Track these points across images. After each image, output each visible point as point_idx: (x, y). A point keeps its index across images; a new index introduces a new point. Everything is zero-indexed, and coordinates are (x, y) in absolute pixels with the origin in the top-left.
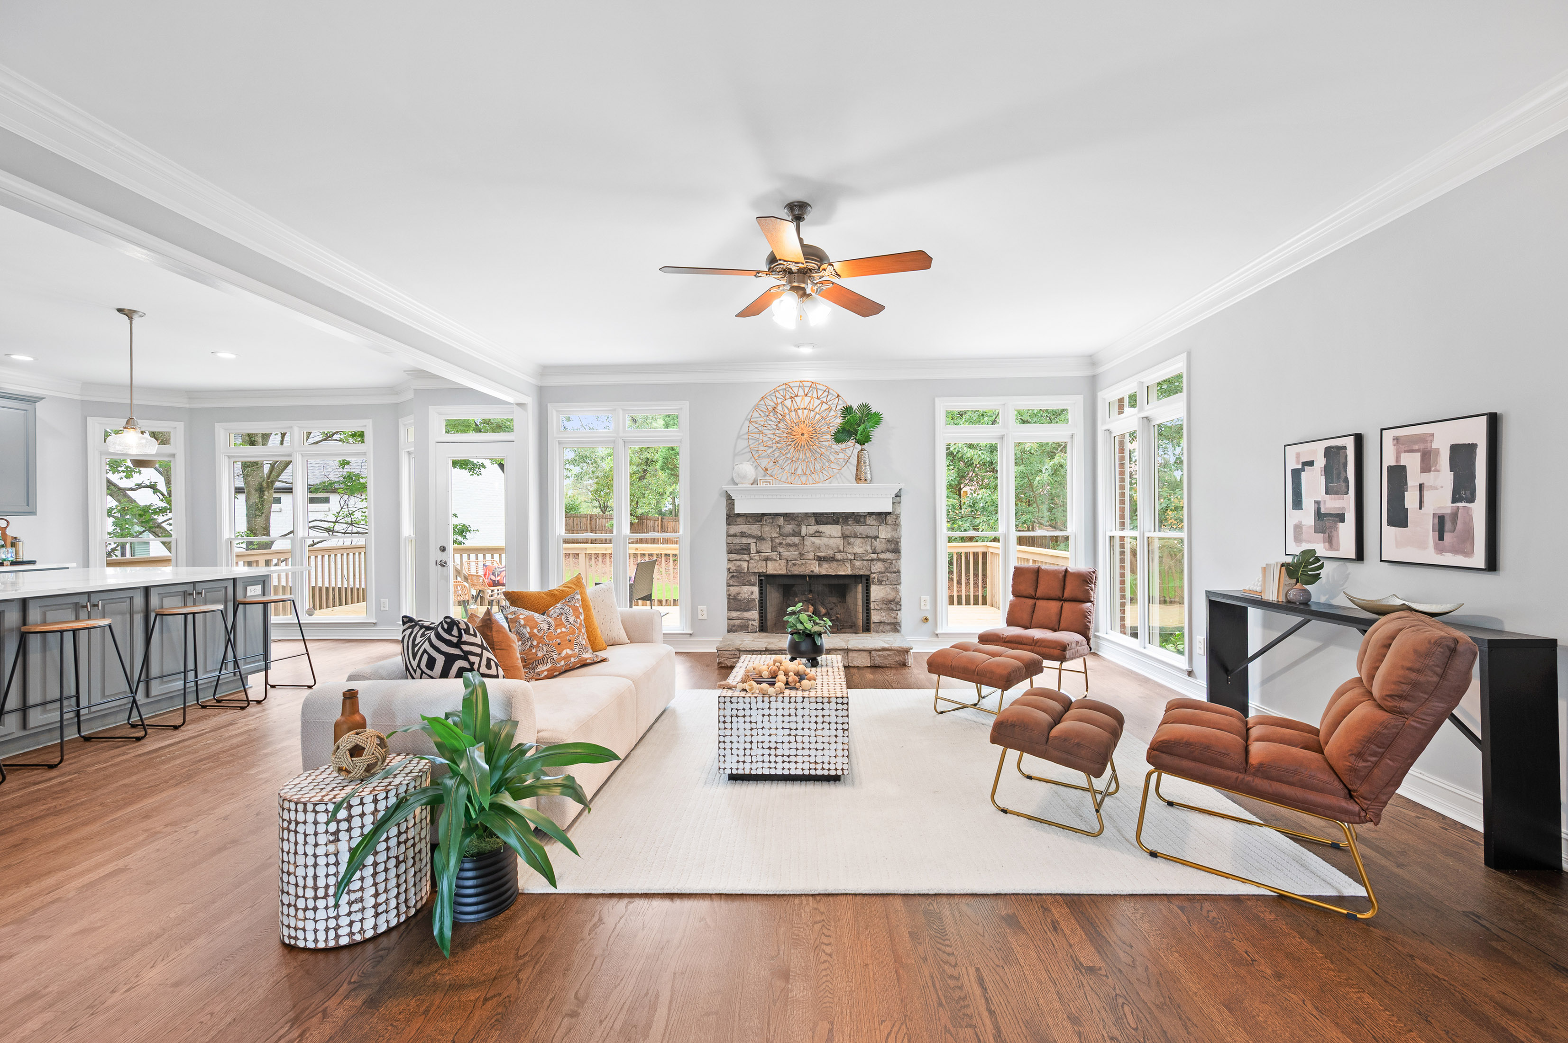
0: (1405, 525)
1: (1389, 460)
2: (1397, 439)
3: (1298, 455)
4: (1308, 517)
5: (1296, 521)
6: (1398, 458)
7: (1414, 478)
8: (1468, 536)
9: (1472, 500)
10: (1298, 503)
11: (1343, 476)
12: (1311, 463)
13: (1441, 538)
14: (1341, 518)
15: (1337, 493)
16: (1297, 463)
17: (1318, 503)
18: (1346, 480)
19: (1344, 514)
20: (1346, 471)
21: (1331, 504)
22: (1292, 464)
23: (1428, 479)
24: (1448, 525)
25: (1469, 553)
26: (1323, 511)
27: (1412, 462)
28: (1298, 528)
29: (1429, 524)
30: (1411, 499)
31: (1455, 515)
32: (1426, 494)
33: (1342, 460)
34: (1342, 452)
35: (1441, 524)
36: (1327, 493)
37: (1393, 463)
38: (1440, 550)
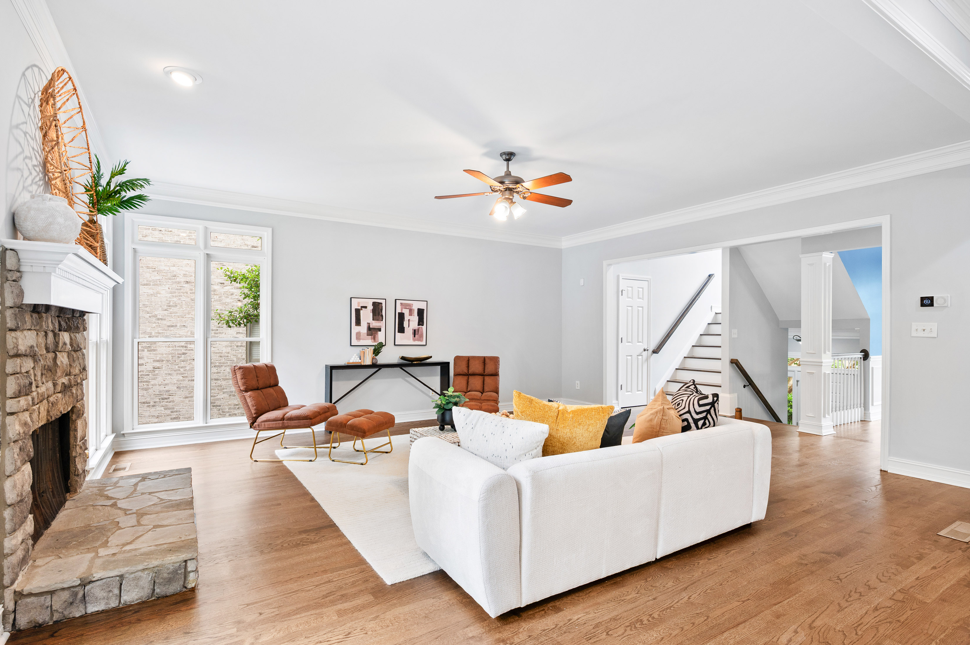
0: (404, 332)
1: (399, 310)
2: (401, 304)
3: (359, 303)
4: (363, 329)
5: (357, 331)
6: (402, 310)
7: (407, 317)
8: (422, 336)
9: (423, 325)
10: (358, 323)
11: (381, 314)
12: (366, 307)
13: (415, 336)
14: (380, 330)
15: (378, 320)
16: (358, 306)
17: (369, 324)
18: (382, 316)
19: (381, 329)
20: (382, 312)
21: (375, 324)
22: (355, 306)
23: (411, 318)
24: (416, 333)
25: (422, 341)
26: (371, 327)
27: (406, 312)
28: (358, 335)
29: (411, 332)
30: (406, 324)
31: (418, 329)
32: (410, 322)
33: (380, 308)
34: (380, 305)
35: (415, 332)
36: (373, 320)
37: (400, 312)
38: (414, 340)
